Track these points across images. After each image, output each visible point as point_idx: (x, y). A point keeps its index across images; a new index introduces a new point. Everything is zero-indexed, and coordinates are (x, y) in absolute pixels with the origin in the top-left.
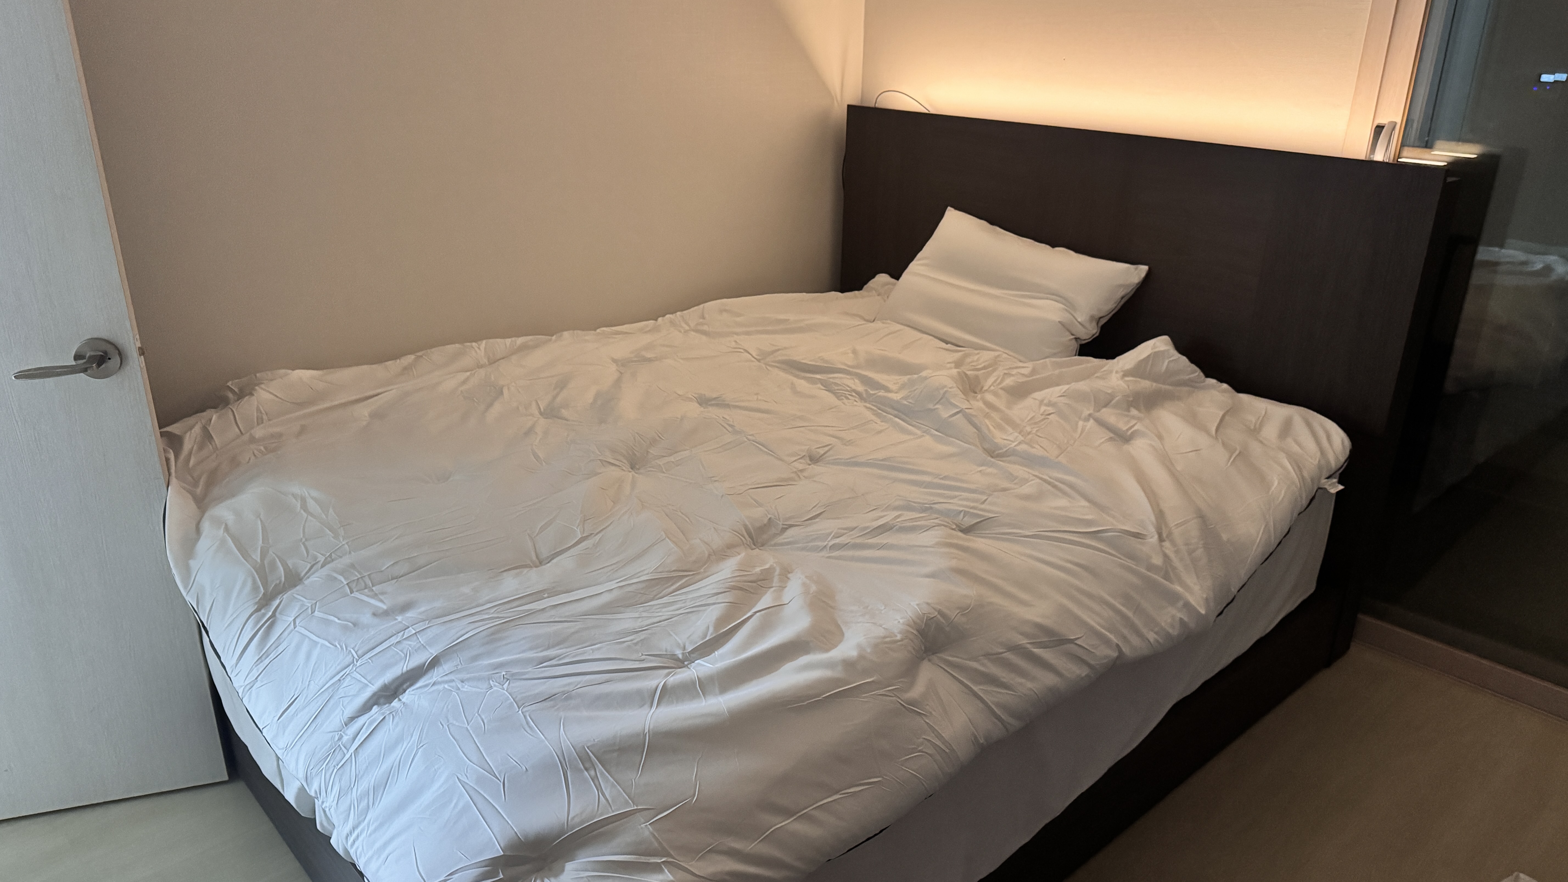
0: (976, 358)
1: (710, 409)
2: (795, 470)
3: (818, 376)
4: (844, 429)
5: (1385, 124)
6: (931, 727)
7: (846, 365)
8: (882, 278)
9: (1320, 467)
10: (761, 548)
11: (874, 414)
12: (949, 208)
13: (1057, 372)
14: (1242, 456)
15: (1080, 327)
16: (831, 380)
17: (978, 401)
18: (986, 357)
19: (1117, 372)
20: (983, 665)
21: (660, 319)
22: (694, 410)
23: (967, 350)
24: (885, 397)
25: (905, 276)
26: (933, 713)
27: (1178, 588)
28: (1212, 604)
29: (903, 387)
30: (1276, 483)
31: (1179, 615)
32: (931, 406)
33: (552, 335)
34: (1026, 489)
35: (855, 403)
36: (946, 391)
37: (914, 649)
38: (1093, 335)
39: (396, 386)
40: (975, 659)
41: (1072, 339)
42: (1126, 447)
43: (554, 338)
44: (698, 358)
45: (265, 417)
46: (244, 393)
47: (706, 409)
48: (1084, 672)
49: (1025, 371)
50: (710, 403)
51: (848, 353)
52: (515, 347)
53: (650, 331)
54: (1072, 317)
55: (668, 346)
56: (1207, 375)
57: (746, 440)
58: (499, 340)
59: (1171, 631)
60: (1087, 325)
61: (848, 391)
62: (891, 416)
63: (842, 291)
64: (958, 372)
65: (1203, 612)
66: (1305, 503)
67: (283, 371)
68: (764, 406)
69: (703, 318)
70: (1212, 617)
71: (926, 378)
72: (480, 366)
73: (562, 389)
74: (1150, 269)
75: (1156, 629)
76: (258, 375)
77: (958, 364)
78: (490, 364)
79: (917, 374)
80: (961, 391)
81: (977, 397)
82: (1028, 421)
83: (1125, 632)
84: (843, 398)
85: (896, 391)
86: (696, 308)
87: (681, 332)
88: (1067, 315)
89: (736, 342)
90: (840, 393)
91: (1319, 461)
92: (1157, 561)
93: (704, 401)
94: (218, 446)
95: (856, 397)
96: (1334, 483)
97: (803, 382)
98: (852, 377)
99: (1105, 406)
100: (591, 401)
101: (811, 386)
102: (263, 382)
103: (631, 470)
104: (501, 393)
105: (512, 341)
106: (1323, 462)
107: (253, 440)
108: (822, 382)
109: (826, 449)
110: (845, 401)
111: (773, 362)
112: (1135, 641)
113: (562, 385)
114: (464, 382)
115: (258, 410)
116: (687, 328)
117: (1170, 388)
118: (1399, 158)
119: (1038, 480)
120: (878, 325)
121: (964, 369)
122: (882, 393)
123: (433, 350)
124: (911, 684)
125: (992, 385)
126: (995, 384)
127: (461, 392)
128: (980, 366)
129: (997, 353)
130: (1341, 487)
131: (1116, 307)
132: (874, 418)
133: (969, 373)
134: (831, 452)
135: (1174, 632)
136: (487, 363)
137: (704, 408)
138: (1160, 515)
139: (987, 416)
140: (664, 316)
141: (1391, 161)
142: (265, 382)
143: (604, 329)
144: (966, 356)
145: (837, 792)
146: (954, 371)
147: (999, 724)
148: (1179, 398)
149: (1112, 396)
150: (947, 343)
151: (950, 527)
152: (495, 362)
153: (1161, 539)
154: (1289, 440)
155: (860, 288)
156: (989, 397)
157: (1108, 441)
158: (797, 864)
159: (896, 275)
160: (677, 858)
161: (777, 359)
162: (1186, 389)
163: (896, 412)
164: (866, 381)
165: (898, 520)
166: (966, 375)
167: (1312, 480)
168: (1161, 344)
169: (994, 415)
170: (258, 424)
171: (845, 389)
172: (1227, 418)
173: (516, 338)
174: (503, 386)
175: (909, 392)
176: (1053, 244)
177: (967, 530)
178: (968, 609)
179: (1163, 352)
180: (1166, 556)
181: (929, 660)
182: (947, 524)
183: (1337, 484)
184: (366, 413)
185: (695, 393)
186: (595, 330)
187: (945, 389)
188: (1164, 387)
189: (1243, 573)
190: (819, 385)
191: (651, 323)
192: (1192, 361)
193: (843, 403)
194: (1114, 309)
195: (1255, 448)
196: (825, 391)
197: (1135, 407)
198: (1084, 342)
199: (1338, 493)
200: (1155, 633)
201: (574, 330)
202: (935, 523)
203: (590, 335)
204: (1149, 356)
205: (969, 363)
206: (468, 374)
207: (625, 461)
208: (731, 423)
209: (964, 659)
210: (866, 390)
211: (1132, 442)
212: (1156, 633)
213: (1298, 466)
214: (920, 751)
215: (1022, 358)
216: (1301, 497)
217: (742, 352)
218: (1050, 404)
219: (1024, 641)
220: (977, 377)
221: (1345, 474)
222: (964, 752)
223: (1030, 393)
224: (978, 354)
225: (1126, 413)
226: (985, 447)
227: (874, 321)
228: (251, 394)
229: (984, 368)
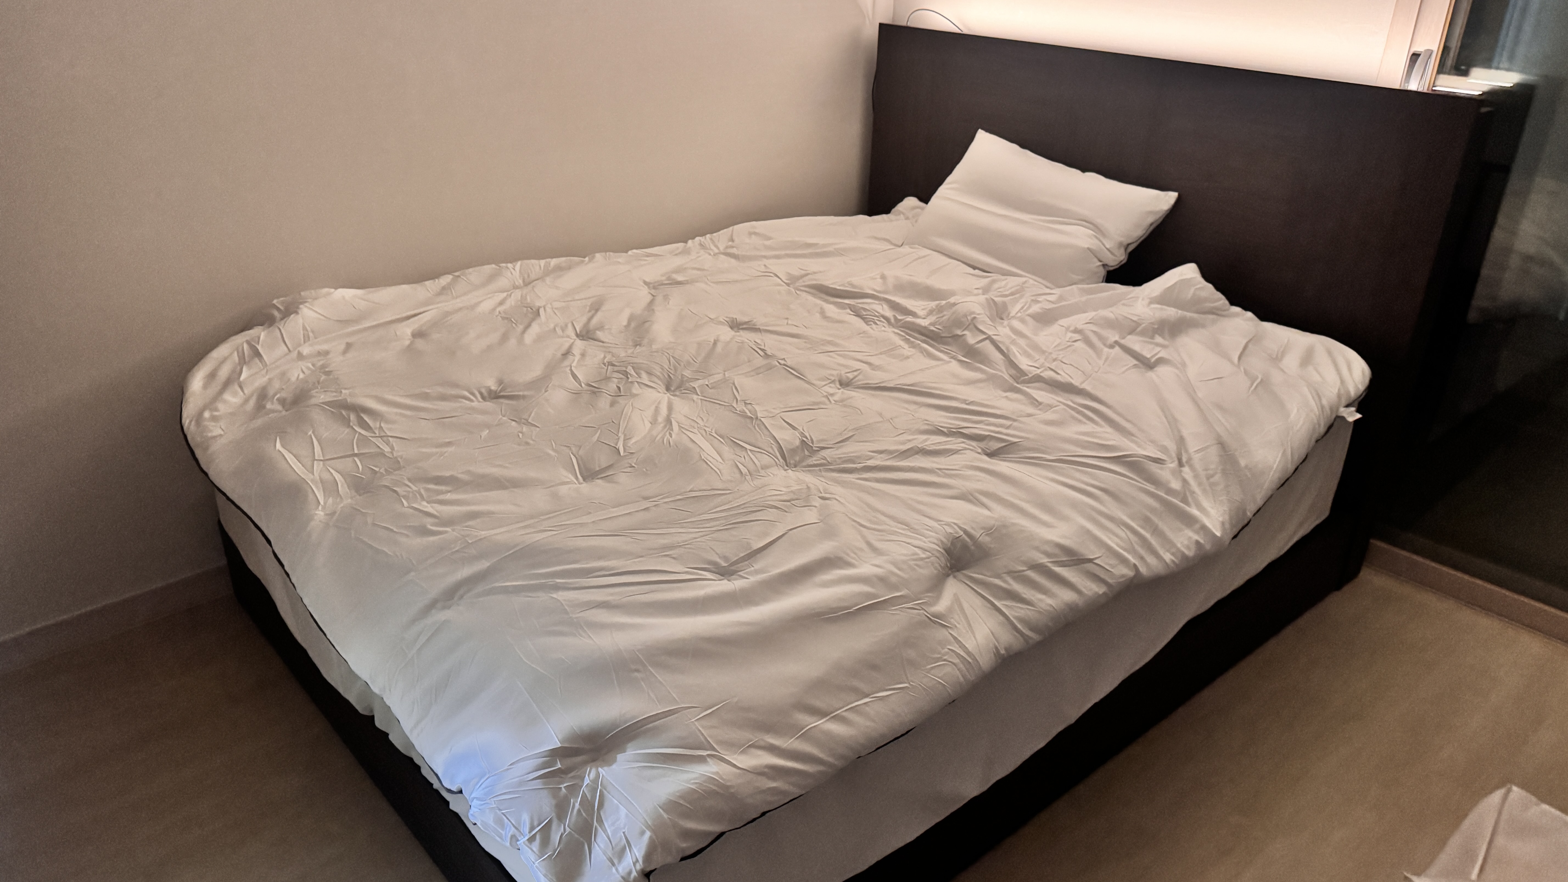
0: (1004, 283)
1: (742, 333)
2: (825, 394)
3: (847, 301)
4: (873, 354)
5: (1422, 52)
6: (955, 638)
7: (875, 290)
8: (911, 202)
9: (1339, 396)
10: (794, 469)
11: (903, 340)
12: (980, 130)
13: (1084, 299)
14: (1263, 385)
15: (1108, 253)
16: (860, 306)
17: (1005, 327)
18: (1012, 283)
19: (1143, 299)
20: (1005, 582)
21: (690, 242)
22: (726, 334)
23: (995, 276)
24: (913, 323)
25: (934, 199)
26: (957, 625)
27: (1195, 512)
28: (1227, 526)
29: (931, 312)
30: (1295, 411)
31: (1196, 537)
32: (959, 332)
33: (585, 257)
34: (1050, 416)
35: (883, 328)
36: (975, 318)
37: (940, 566)
38: (1122, 261)
39: (436, 306)
40: (998, 576)
41: (1100, 265)
42: (1151, 374)
43: (587, 259)
44: (729, 282)
45: (311, 334)
46: (290, 310)
47: (738, 334)
48: (1100, 589)
49: (1051, 298)
50: (741, 327)
51: (876, 279)
52: (550, 269)
53: (680, 253)
54: (1101, 244)
55: (698, 269)
56: (1232, 303)
57: (778, 364)
58: (533, 261)
59: (1187, 552)
60: (1116, 252)
61: (877, 317)
62: (919, 342)
63: (870, 215)
64: (987, 299)
65: (1218, 534)
66: (1322, 430)
67: (326, 290)
68: (794, 330)
69: (733, 241)
70: (1228, 539)
71: (955, 304)
72: (516, 287)
73: (597, 310)
74: (1179, 195)
75: (1173, 550)
76: (302, 293)
77: (986, 290)
78: (527, 284)
79: (946, 300)
80: (988, 317)
81: (1003, 323)
82: (1055, 347)
83: (1142, 552)
84: (872, 323)
85: (924, 317)
86: (725, 230)
87: (710, 254)
88: (1096, 241)
89: (765, 266)
90: (869, 318)
91: (1339, 390)
92: (1176, 485)
93: (735, 325)
94: (268, 363)
95: (883, 322)
96: (1352, 412)
97: (831, 307)
98: (880, 302)
99: (1130, 333)
100: (625, 323)
101: (841, 311)
102: (306, 300)
103: (666, 392)
104: (537, 314)
105: (546, 262)
106: (1342, 392)
107: (300, 357)
108: (850, 307)
109: (855, 373)
110: (874, 326)
111: (803, 286)
112: (1151, 560)
113: (596, 307)
114: (501, 303)
115: (304, 328)
116: (716, 251)
117: (1195, 316)
118: (1433, 86)
119: (1063, 406)
120: (906, 249)
121: (991, 295)
122: (910, 319)
123: (470, 270)
124: (938, 598)
125: (1019, 311)
126: (1022, 311)
127: (500, 313)
128: (1007, 293)
129: (1024, 279)
130: (1359, 416)
131: (1144, 234)
132: (902, 343)
133: (996, 299)
134: (860, 377)
135: (1190, 553)
136: (522, 285)
137: (736, 332)
138: (1181, 441)
139: (1013, 342)
140: (693, 238)
141: (1425, 91)
142: (309, 300)
143: (634, 251)
144: (994, 282)
145: (867, 696)
146: (982, 298)
147: (1021, 638)
148: (1203, 326)
149: (1138, 324)
150: (974, 268)
151: (976, 451)
152: (530, 283)
153: (1181, 464)
154: (1310, 368)
155: (888, 212)
156: (1016, 324)
157: (1133, 368)
158: (831, 760)
159: (925, 198)
160: (721, 753)
161: (806, 283)
162: (1211, 317)
163: (924, 338)
164: (894, 306)
165: (926, 443)
166: (993, 300)
167: (1331, 409)
168: (1189, 271)
169: (1022, 342)
170: (305, 342)
171: (873, 314)
172: (1250, 346)
173: (550, 259)
174: (539, 308)
175: (937, 318)
176: (1084, 167)
177: (991, 455)
178: (992, 529)
179: (1189, 280)
180: (1185, 481)
181: (955, 577)
182: (973, 448)
183: (1355, 413)
184: (409, 331)
185: (727, 317)
186: (627, 252)
187: (973, 316)
188: (1189, 315)
189: (1259, 499)
190: (849, 311)
191: (680, 245)
192: (1218, 288)
193: (870, 328)
194: (1141, 237)
195: (1277, 377)
196: (854, 317)
197: (1160, 335)
198: (1111, 269)
199: (1356, 422)
200: (1170, 553)
201: (606, 251)
202: (962, 447)
203: (622, 258)
204: (1176, 283)
205: (997, 289)
206: (505, 294)
207: (660, 383)
208: (763, 347)
209: (987, 576)
210: (895, 316)
211: (1155, 369)
212: (1173, 554)
213: (1319, 396)
214: (945, 660)
215: (1048, 285)
216: (1319, 425)
217: (772, 276)
218: (1076, 331)
219: (1045, 560)
220: (1004, 304)
221: (1363, 403)
222: (986, 661)
223: (1057, 320)
224: (1006, 279)
225: (1150, 340)
226: (1010, 373)
227: (902, 245)
228: (297, 313)
229: (1012, 294)
